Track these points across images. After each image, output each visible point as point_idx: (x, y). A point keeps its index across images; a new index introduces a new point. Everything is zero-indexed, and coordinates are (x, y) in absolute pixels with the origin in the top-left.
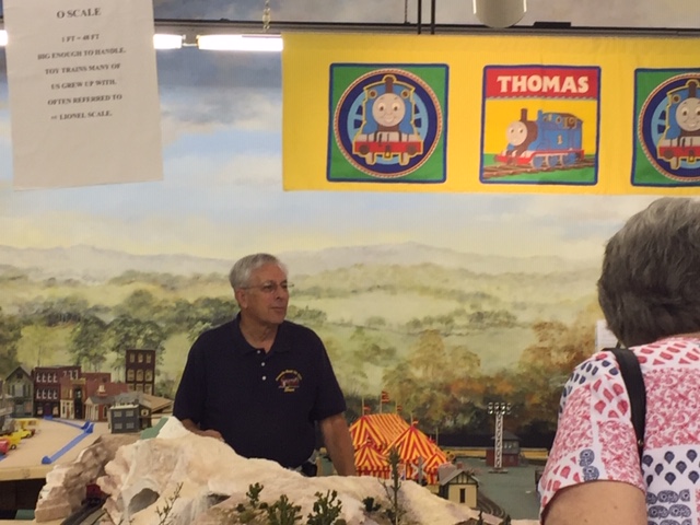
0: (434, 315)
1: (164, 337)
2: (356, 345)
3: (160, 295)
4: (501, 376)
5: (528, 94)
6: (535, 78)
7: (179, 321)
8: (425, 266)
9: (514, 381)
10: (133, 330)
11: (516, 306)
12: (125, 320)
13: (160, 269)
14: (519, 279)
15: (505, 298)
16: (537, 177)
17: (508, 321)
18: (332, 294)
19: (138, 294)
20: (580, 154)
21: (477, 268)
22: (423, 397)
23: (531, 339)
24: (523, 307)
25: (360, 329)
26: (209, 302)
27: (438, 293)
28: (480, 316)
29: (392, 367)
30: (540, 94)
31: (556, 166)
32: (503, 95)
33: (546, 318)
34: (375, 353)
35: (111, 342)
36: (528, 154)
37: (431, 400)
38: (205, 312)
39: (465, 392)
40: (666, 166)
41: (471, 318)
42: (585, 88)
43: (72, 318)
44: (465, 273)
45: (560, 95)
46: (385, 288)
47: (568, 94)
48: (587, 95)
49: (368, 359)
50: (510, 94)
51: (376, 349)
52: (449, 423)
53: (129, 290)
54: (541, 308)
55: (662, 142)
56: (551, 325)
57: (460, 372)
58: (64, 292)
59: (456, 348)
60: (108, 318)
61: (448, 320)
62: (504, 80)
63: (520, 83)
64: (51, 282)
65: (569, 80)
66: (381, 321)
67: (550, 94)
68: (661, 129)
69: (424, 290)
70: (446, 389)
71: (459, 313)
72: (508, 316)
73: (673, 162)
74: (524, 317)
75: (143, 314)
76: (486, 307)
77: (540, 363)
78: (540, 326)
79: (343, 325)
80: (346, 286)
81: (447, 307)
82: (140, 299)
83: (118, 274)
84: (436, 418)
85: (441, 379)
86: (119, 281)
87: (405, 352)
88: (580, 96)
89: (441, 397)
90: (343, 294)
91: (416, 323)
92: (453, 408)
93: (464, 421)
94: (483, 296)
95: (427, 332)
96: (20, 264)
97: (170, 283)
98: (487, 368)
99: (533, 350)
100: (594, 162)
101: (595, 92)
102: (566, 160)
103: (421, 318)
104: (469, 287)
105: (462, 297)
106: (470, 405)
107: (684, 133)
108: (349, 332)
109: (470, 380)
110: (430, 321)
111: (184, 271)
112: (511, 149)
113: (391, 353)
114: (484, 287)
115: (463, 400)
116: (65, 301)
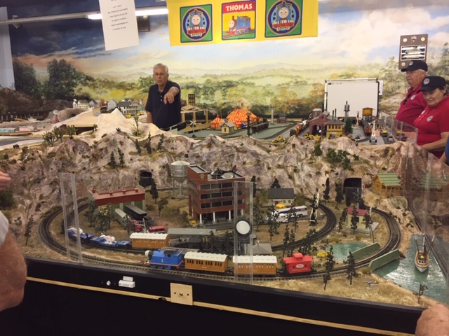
0: (284, 82)
1: (214, 91)
2: (263, 92)
3: (213, 80)
4: (303, 99)
5: (235, 11)
6: (236, 6)
7: (218, 87)
8: (282, 69)
9: (307, 100)
10: (207, 90)
11: (307, 79)
12: (205, 87)
13: (213, 73)
14: (309, 71)
15: (304, 77)
16: (238, 37)
17: (305, 83)
18: (256, 78)
19: (208, 80)
20: (250, 29)
21: (296, 69)
22: (281, 105)
23: (312, 88)
24: (309, 79)
25: (264, 87)
26: (225, 82)
27: (286, 76)
28: (297, 82)
29: (273, 97)
30: (238, 11)
31: (243, 33)
32: (228, 12)
33: (316, 82)
34: (268, 93)
35: (202, 93)
36: (235, 30)
37: (283, 106)
38: (224, 84)
39: (292, 104)
40: (275, 30)
41: (295, 83)
42: (251, 7)
43: (193, 87)
44: (293, 70)
45: (244, 10)
46: (271, 76)
47: (247, 10)
48: (252, 10)
49: (267, 95)
50: (229, 12)
51: (269, 93)
52: (288, 112)
53: (205, 79)
54: (315, 79)
55: (274, 23)
56: (317, 84)
57: (291, 98)
58: (190, 80)
59: (290, 92)
60: (201, 87)
61: (288, 84)
62: (228, 7)
63: (232, 8)
64: (187, 78)
65: (247, 5)
66: (270, 85)
67: (241, 10)
68: (274, 18)
69: (282, 76)
70: (288, 103)
71: (291, 82)
72: (305, 82)
73: (277, 29)
74: (309, 82)
75: (209, 85)
76: (299, 80)
77: (314, 95)
78: (314, 85)
79: (260, 86)
80: (260, 76)
81: (288, 80)
82: (208, 81)
83: (203, 75)
84: (285, 111)
85: (286, 100)
86: (203, 77)
87: (277, 93)
88: (250, 10)
89: (286, 105)
90: (260, 78)
91: (279, 85)
92: (289, 108)
93: (292, 112)
94: (298, 77)
95: (282, 88)
96: (180, 74)
97: (215, 77)
98: (299, 97)
99: (312, 91)
100: (254, 31)
101: (254, 8)
102: (246, 31)
103: (280, 83)
104: (294, 74)
105: (292, 77)
106: (294, 107)
107: (281, 19)
108: (262, 88)
109: (294, 100)
110: (283, 84)
111: (219, 73)
112: (230, 29)
113: (272, 93)
114: (298, 74)
115: (292, 106)
116: (191, 83)
